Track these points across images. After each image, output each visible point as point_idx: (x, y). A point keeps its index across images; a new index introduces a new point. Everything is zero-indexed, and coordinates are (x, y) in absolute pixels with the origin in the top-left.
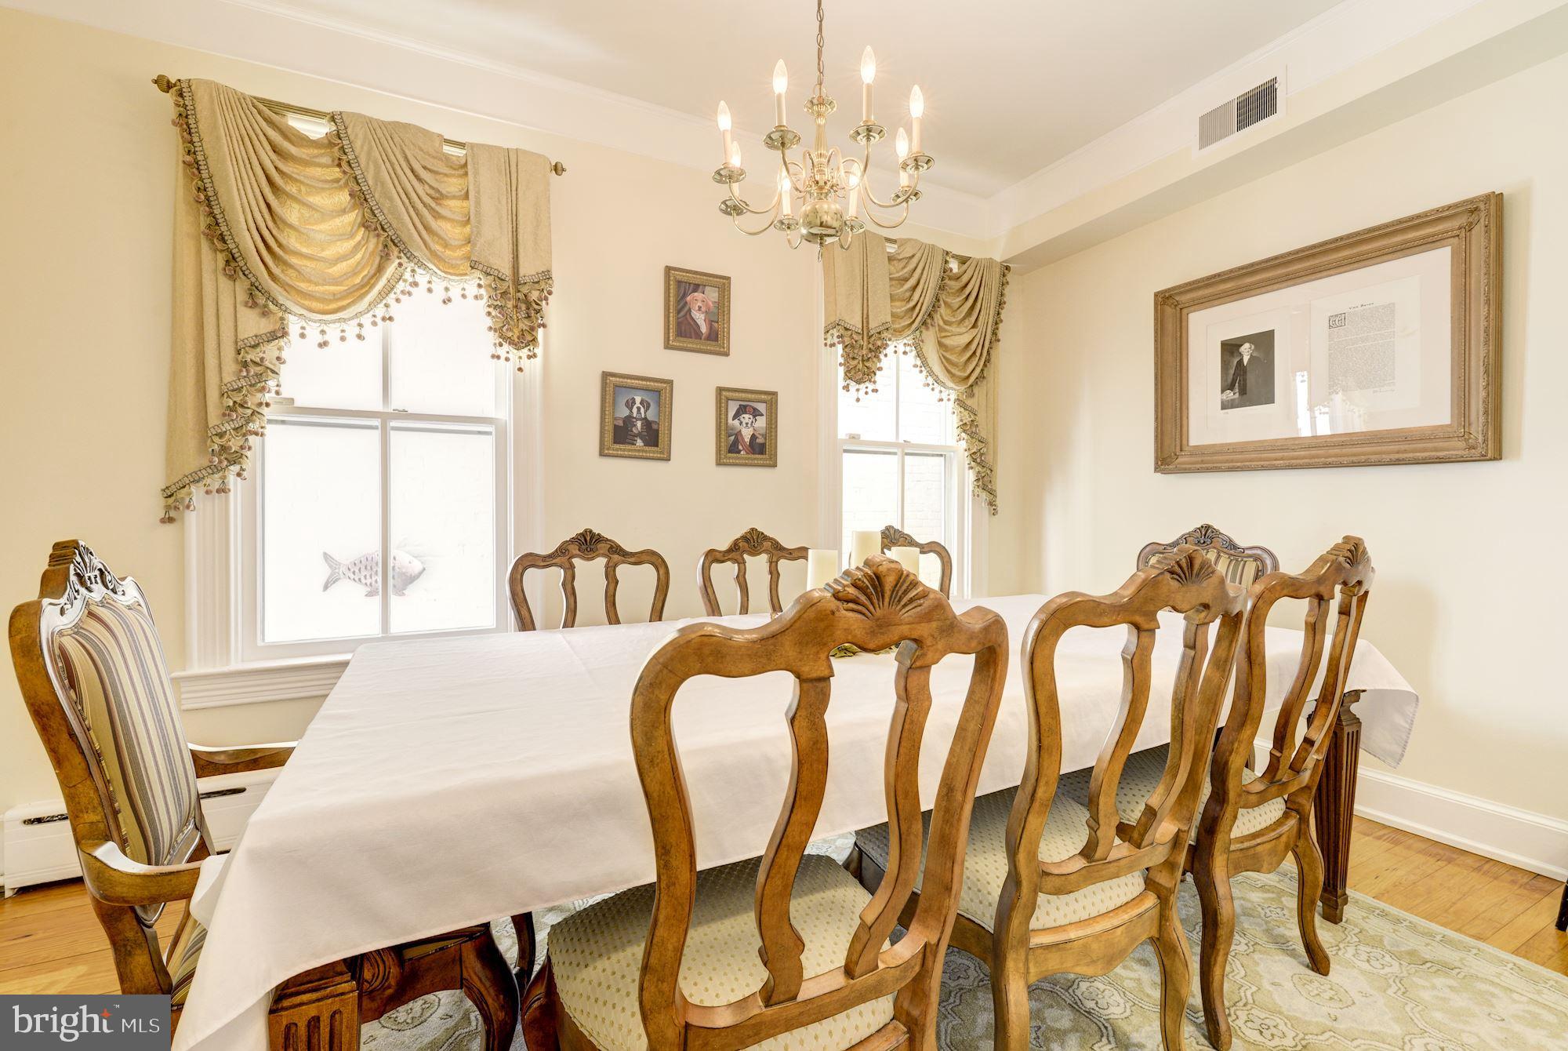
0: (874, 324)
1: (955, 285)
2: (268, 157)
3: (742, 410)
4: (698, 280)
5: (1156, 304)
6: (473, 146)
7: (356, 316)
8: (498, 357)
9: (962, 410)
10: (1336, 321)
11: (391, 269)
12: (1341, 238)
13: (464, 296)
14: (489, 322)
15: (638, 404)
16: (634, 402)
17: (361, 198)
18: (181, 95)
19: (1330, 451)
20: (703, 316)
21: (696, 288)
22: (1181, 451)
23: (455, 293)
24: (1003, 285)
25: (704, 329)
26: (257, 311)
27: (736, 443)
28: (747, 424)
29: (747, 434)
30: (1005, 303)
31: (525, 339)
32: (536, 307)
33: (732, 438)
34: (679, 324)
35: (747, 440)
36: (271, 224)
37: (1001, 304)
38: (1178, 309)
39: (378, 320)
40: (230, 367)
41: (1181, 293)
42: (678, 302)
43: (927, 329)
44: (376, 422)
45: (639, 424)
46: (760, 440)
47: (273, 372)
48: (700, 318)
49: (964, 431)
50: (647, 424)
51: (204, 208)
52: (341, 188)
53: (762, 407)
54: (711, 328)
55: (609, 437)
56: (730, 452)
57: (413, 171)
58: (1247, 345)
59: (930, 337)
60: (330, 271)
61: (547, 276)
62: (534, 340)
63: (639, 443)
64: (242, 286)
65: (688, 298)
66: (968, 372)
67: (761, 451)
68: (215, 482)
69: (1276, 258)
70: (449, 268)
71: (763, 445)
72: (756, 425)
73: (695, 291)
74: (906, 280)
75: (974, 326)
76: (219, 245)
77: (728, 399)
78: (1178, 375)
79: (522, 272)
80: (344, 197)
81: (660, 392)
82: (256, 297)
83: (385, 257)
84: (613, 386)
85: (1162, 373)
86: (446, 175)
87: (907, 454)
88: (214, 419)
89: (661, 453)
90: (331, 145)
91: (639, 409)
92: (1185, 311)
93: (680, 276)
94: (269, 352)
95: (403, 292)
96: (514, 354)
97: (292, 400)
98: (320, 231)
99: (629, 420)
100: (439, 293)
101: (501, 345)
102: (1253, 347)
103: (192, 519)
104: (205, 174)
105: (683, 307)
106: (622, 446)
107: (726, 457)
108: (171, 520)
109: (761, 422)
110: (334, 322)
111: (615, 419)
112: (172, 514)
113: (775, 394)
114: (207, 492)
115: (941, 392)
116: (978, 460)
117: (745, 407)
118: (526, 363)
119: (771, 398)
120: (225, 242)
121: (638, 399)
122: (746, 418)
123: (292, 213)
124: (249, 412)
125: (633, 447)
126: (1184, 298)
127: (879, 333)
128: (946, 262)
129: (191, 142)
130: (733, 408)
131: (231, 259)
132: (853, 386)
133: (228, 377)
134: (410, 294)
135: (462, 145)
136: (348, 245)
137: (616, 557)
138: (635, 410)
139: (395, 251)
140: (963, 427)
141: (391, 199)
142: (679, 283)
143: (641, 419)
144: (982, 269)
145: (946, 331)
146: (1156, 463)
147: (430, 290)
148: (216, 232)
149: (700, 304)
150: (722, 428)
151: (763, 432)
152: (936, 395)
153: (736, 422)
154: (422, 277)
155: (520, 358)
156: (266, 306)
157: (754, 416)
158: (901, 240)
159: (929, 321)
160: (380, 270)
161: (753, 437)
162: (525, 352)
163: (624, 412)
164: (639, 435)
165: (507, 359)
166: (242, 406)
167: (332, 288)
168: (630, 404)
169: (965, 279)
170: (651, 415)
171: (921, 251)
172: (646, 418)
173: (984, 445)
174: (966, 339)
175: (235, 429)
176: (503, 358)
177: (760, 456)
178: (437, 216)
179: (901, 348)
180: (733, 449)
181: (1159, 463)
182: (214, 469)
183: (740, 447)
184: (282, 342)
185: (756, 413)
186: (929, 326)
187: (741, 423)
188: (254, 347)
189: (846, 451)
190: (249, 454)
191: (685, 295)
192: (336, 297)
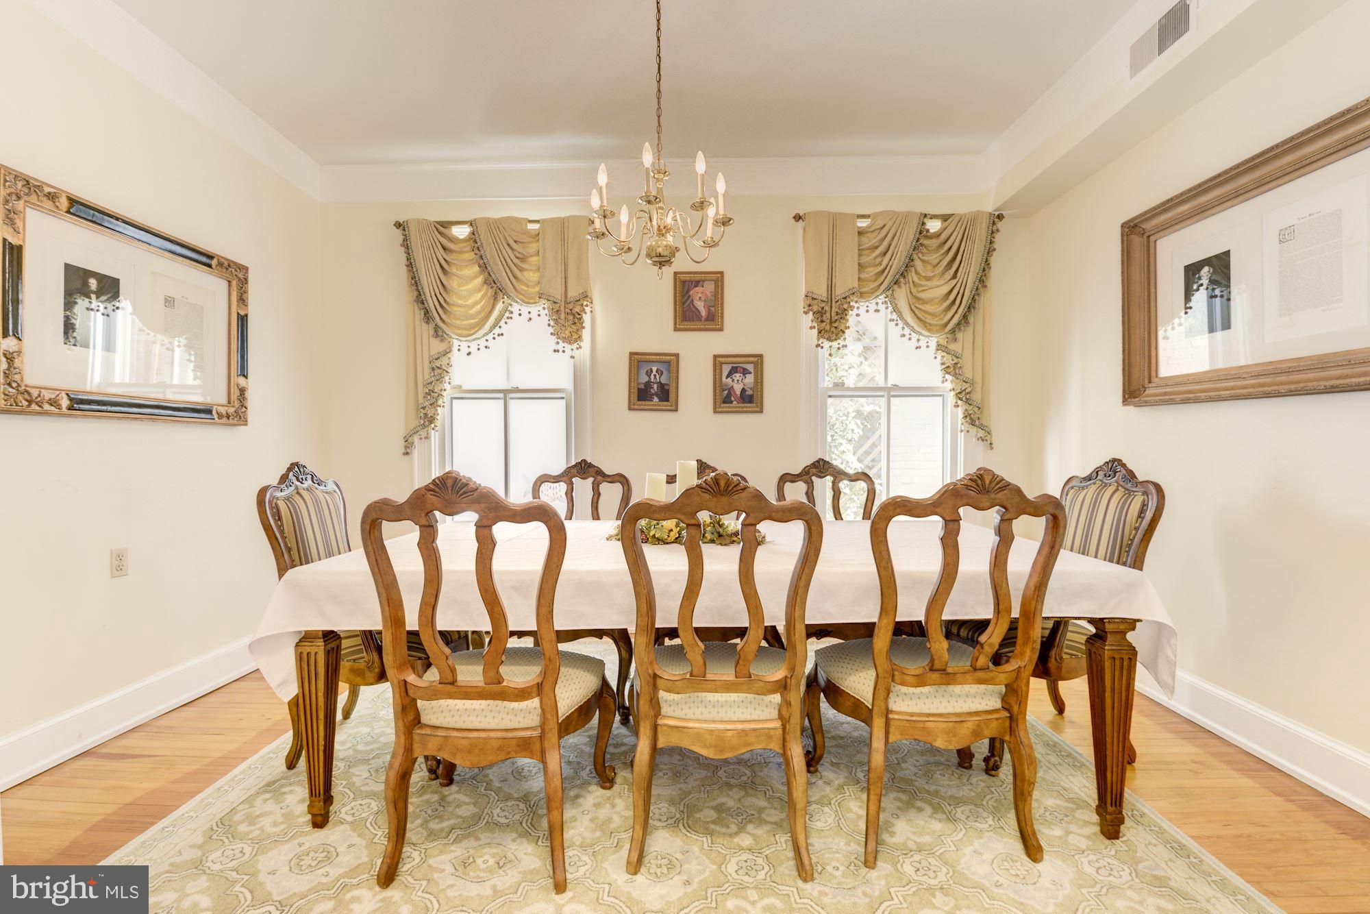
0: (839, 291)
1: (933, 243)
2: (440, 253)
3: (734, 371)
4: (698, 277)
5: (1122, 235)
6: (544, 220)
7: (484, 336)
8: (558, 351)
9: (945, 354)
10: (1286, 236)
11: (500, 306)
12: (1277, 146)
13: (539, 315)
14: (551, 330)
15: (654, 372)
16: (652, 371)
17: (484, 267)
18: (404, 230)
19: (1277, 379)
20: (702, 304)
21: (697, 283)
22: (1150, 382)
23: (534, 315)
24: (993, 233)
25: (704, 313)
26: (439, 339)
27: (729, 395)
28: (738, 381)
29: (738, 388)
30: (994, 250)
31: (573, 337)
32: (579, 317)
33: (726, 392)
34: (684, 313)
35: (738, 393)
36: (442, 291)
37: (990, 251)
38: (1145, 237)
39: (496, 336)
40: (427, 371)
41: (1147, 220)
42: (683, 296)
43: (900, 287)
44: (501, 395)
45: (655, 386)
46: (749, 392)
47: (447, 372)
48: (700, 305)
49: (949, 373)
50: (661, 385)
51: (414, 288)
52: (475, 263)
53: (750, 367)
54: (709, 312)
55: (635, 396)
56: (724, 402)
57: (508, 245)
58: (1206, 269)
59: (901, 294)
60: (471, 312)
61: (585, 296)
62: (580, 337)
63: (656, 399)
64: (432, 326)
65: (691, 293)
66: (946, 319)
67: (750, 400)
68: (423, 433)
69: (1219, 175)
70: (528, 301)
71: (751, 397)
72: (746, 381)
73: (696, 286)
74: (877, 248)
75: (954, 276)
76: (421, 306)
77: (722, 363)
78: (1146, 305)
79: (569, 296)
80: (476, 268)
81: (670, 362)
82: (438, 333)
83: (495, 299)
84: (637, 361)
85: (1128, 305)
86: (529, 243)
87: (893, 396)
88: (421, 400)
89: (672, 406)
90: (470, 239)
91: (655, 376)
92: (1152, 239)
93: (683, 277)
94: (444, 361)
95: (508, 318)
96: (568, 347)
97: (460, 387)
98: (464, 290)
99: (648, 385)
100: (525, 316)
101: (558, 343)
102: (1211, 270)
103: (416, 453)
104: (415, 270)
105: (688, 299)
106: (643, 403)
107: (720, 407)
108: (407, 454)
109: (750, 379)
110: (474, 340)
111: (638, 384)
112: (408, 450)
113: (761, 356)
114: (421, 439)
115: (918, 340)
116: (964, 399)
117: (736, 368)
118: (576, 353)
119: (758, 360)
120: (423, 304)
121: (654, 369)
122: (737, 376)
123: (453, 283)
124: (436, 395)
125: (651, 403)
126: (1148, 226)
127: (845, 298)
128: (923, 224)
129: (409, 254)
130: (726, 369)
131: (427, 312)
132: (826, 344)
133: (427, 377)
134: (511, 318)
135: (537, 222)
136: (480, 295)
137: (600, 478)
138: (652, 377)
139: (501, 294)
140: (947, 370)
141: (497, 265)
142: (684, 282)
143: (657, 383)
144: (965, 222)
145: (922, 286)
146: (1124, 397)
147: (520, 315)
148: (420, 300)
149: (700, 295)
150: (718, 386)
151: (752, 386)
152: (914, 343)
153: (729, 380)
154: (515, 308)
155: (572, 350)
156: (442, 336)
157: (744, 375)
158: (874, 213)
159: (902, 280)
160: (494, 306)
161: (743, 390)
162: (575, 345)
163: (644, 379)
164: (656, 394)
165: (564, 352)
166: (433, 392)
167: (472, 321)
168: (649, 373)
169: (944, 236)
170: (664, 380)
171: (893, 221)
172: (660, 382)
173: (968, 385)
174: (946, 289)
175: (431, 405)
176: (561, 351)
177: (749, 405)
178: (521, 270)
179: (872, 307)
180: (727, 400)
181: (1127, 396)
182: (424, 426)
183: (733, 399)
184: (449, 355)
185: (745, 372)
186: (903, 285)
187: (733, 381)
188: (436, 359)
189: (830, 396)
190: (438, 417)
191: (688, 291)
192: (472, 327)
